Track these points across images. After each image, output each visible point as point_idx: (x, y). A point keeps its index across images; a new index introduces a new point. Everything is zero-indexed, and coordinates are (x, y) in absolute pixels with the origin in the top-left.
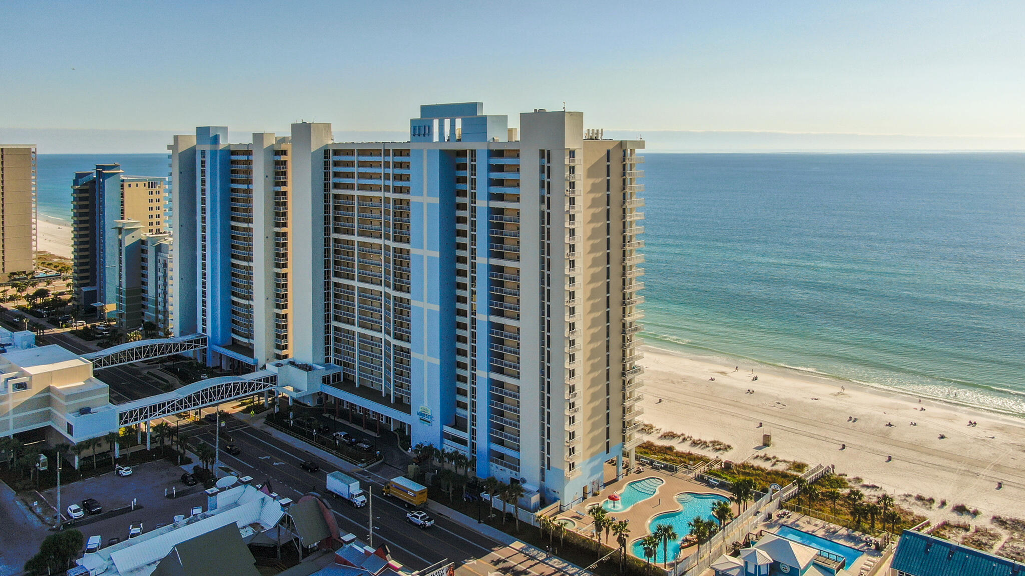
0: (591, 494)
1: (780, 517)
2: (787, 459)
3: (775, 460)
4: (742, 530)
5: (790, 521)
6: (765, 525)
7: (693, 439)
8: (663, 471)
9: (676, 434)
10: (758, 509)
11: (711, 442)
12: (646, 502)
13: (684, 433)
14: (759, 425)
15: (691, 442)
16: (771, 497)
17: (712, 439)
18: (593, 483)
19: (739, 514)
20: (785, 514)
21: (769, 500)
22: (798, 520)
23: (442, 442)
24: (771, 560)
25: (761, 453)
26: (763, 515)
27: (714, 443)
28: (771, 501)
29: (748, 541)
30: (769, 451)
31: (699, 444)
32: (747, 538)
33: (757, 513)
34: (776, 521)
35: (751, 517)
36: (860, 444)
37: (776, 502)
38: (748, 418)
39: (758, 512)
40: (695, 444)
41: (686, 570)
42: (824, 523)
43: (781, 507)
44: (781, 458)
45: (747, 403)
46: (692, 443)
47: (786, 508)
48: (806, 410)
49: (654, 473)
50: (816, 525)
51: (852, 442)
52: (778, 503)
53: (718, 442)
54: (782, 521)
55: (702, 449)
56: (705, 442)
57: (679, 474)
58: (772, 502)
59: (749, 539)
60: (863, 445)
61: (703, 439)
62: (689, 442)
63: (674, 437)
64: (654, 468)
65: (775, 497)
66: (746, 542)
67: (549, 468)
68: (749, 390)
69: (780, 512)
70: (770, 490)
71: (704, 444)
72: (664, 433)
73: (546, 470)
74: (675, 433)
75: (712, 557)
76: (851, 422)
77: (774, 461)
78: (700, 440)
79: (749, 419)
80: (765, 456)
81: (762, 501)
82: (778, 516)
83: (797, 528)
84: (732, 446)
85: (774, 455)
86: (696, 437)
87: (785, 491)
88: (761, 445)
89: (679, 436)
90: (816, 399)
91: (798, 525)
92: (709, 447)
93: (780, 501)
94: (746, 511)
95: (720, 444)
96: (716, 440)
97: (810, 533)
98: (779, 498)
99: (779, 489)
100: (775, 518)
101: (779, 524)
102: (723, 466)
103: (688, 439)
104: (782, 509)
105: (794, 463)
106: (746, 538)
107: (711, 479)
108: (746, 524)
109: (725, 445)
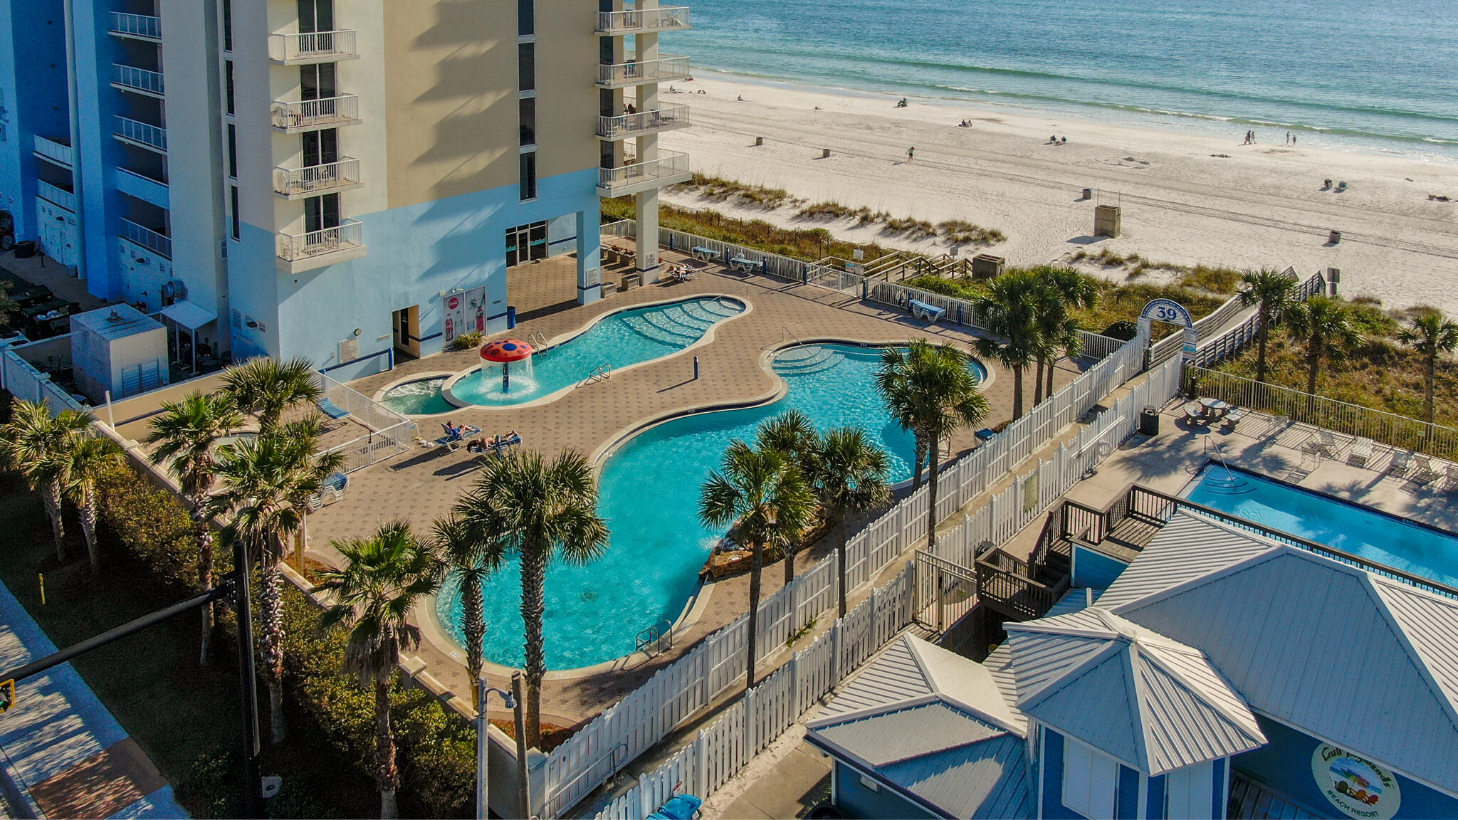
0: (441, 342)
1: (1192, 426)
2: (1174, 261)
3: (1136, 265)
4: (1027, 482)
5: (1239, 444)
6: (1130, 462)
7: (890, 219)
8: (757, 279)
9: (844, 209)
10: (1097, 392)
11: (942, 225)
12: (645, 371)
13: (869, 207)
14: (1081, 196)
15: (883, 225)
16: (1147, 353)
17: (947, 218)
18: (452, 302)
19: (1018, 414)
20: (1208, 417)
21: (1139, 364)
22: (1271, 440)
23: (30, 194)
24: (1251, 724)
25: (1094, 249)
26: (1121, 418)
27: (949, 227)
28: (1145, 368)
29: (1060, 547)
30: (1117, 247)
31: (906, 229)
32: (1056, 525)
33: (1090, 413)
34: (1178, 445)
35: (1067, 428)
36: (1379, 233)
37: (1166, 373)
38: (1051, 185)
39: (1098, 409)
40: (894, 228)
41: (685, 719)
42: (1397, 455)
43: (1188, 390)
44: (1153, 259)
45: (1047, 158)
46: (885, 229)
47: (1211, 392)
48: (1202, 171)
49: (730, 285)
50: (1357, 462)
51: (1353, 230)
52: (1179, 370)
53: (963, 224)
54: (1200, 443)
55: (915, 240)
56: (926, 225)
57: (812, 287)
58: (1153, 374)
59: (1064, 535)
60: (1388, 235)
61: (919, 218)
62: (878, 227)
63: (837, 216)
64: (732, 273)
65: (1164, 354)
66: (1052, 555)
67: (236, 235)
68: (1053, 138)
69: (1192, 408)
70: (1143, 325)
71: (923, 230)
72: (813, 207)
73: (231, 243)
74: (842, 205)
75: (851, 637)
76: (1330, 192)
77: (1132, 266)
78: (909, 220)
79: (1058, 186)
80: (1103, 255)
81: (1114, 364)
82: (1181, 423)
83: (1275, 475)
84: (1004, 234)
85: (1133, 252)
86: (899, 215)
87: (1202, 333)
88: (1091, 234)
89: (852, 214)
90: (1222, 156)
91: (1277, 463)
92: (934, 234)
93: (1184, 369)
94: (1045, 403)
95: (969, 228)
96: (959, 219)
97: (1345, 495)
98: (1181, 354)
99: (1180, 320)
100: (1168, 430)
101: (1191, 456)
102: (970, 273)
103: (880, 220)
104: (1192, 397)
105: (1199, 270)
106: (1047, 530)
107: (921, 298)
108: (1046, 455)
109: (982, 232)
